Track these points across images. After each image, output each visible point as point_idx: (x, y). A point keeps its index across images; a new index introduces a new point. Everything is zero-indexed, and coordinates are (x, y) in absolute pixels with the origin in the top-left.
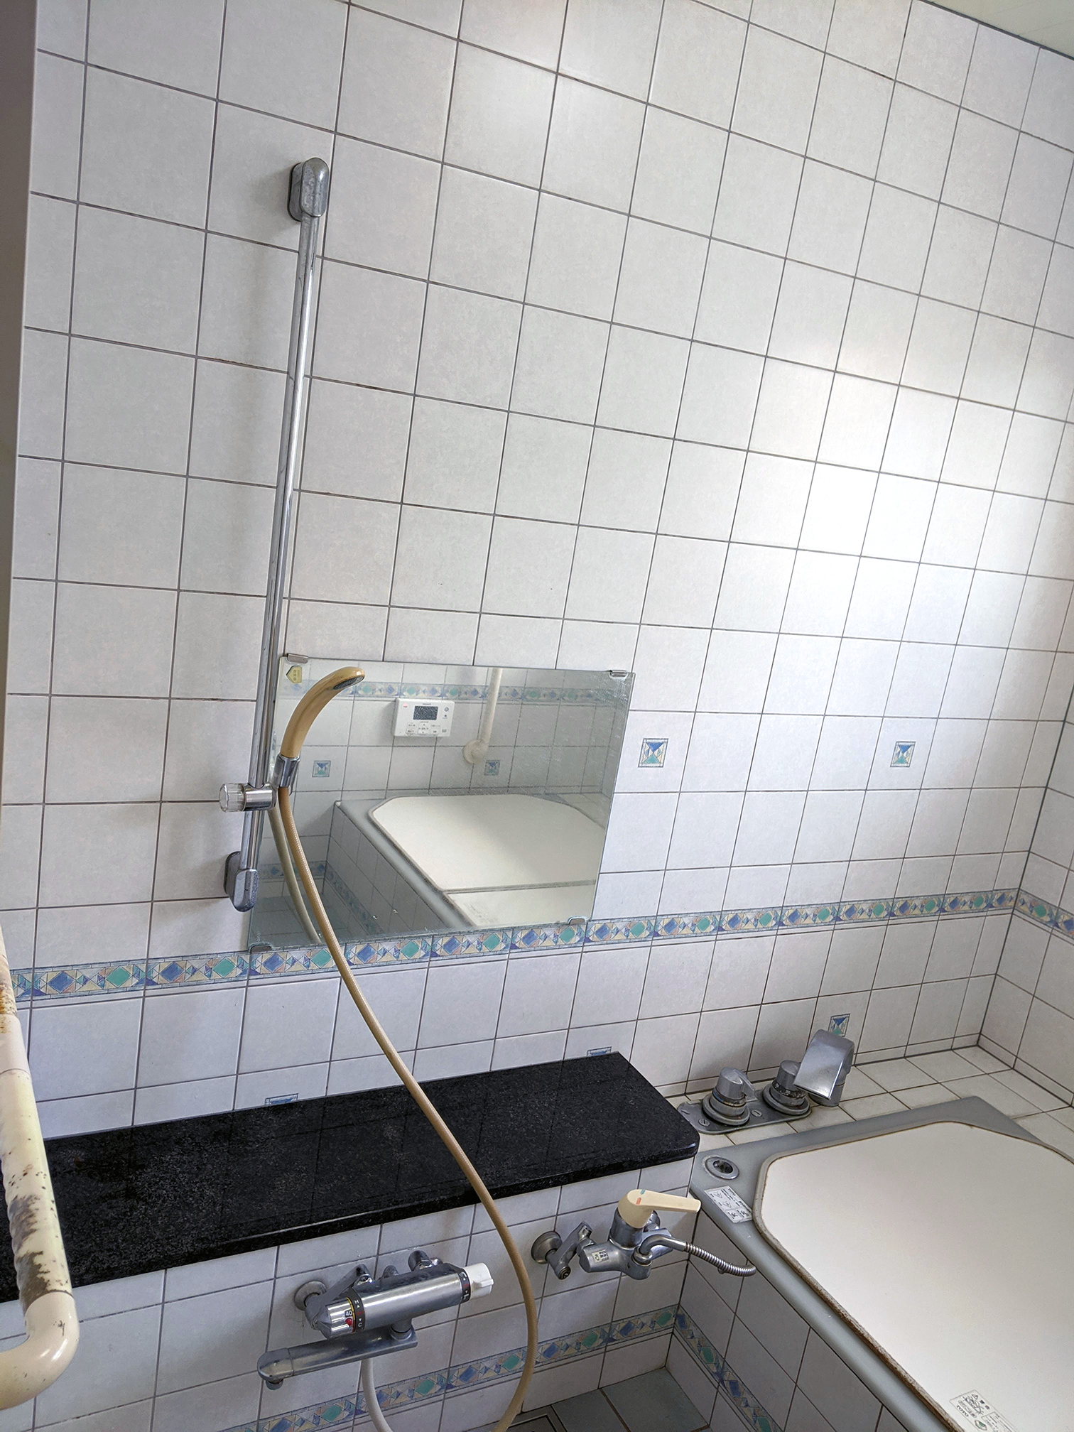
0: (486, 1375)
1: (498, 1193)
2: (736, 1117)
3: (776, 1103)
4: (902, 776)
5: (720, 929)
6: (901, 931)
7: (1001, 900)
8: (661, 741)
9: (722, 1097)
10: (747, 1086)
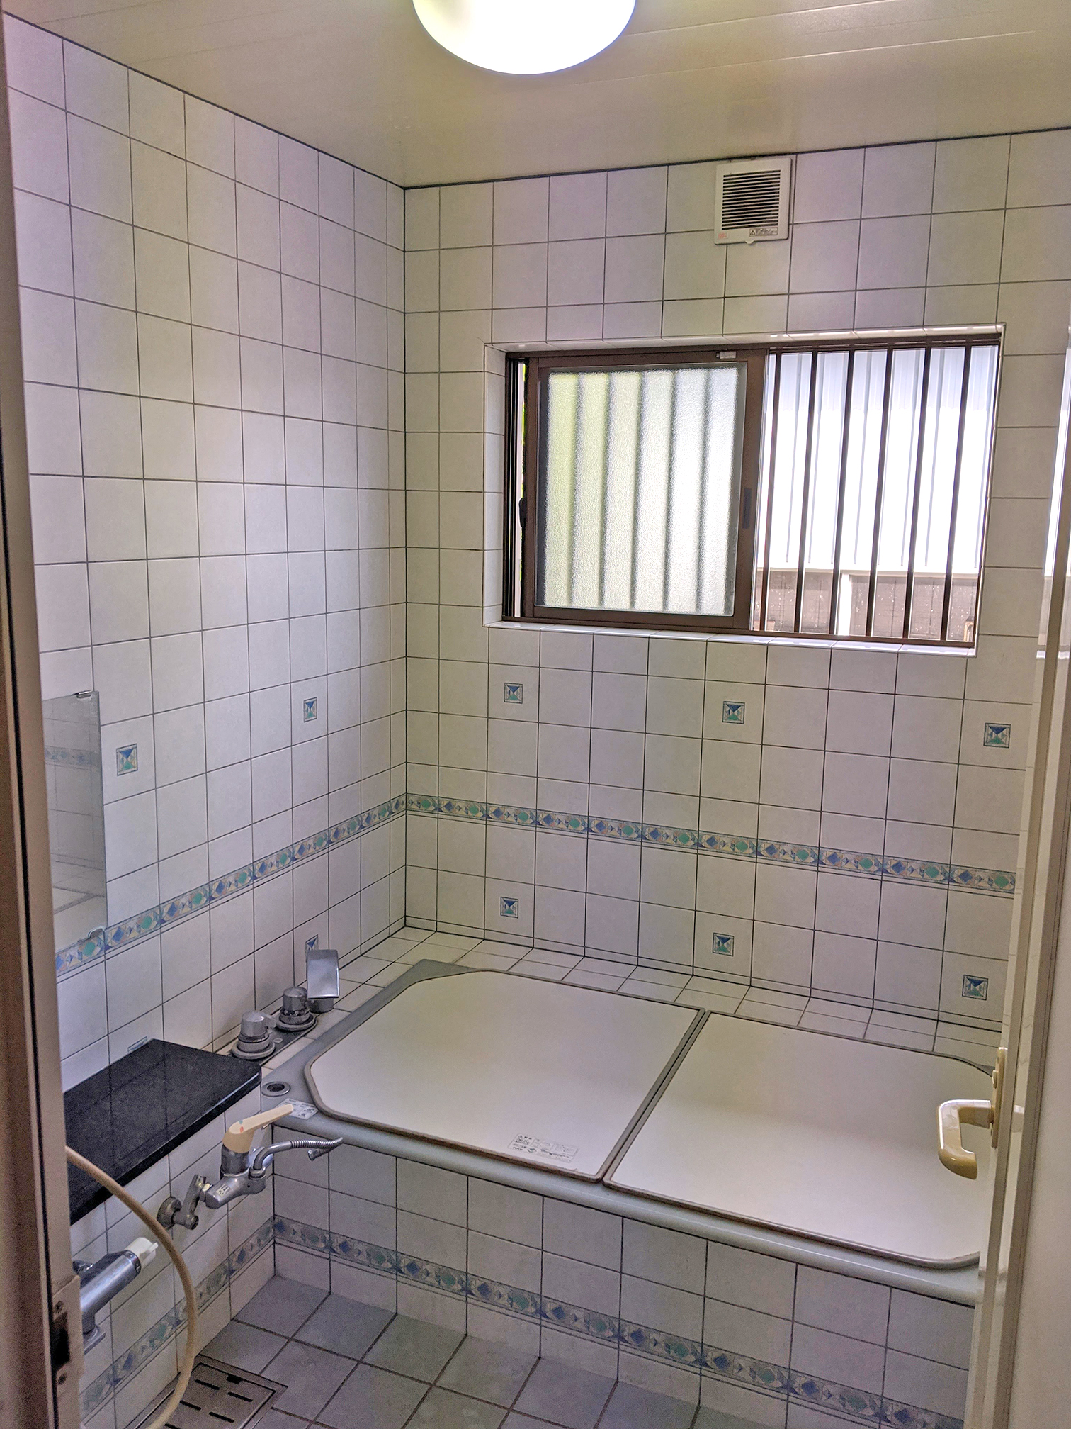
0: (145, 1353)
1: (124, 1181)
2: (266, 1049)
3: (289, 1026)
4: (316, 727)
5: (211, 898)
6: (339, 853)
7: (397, 806)
8: (131, 747)
9: (251, 1038)
10: (269, 1019)
